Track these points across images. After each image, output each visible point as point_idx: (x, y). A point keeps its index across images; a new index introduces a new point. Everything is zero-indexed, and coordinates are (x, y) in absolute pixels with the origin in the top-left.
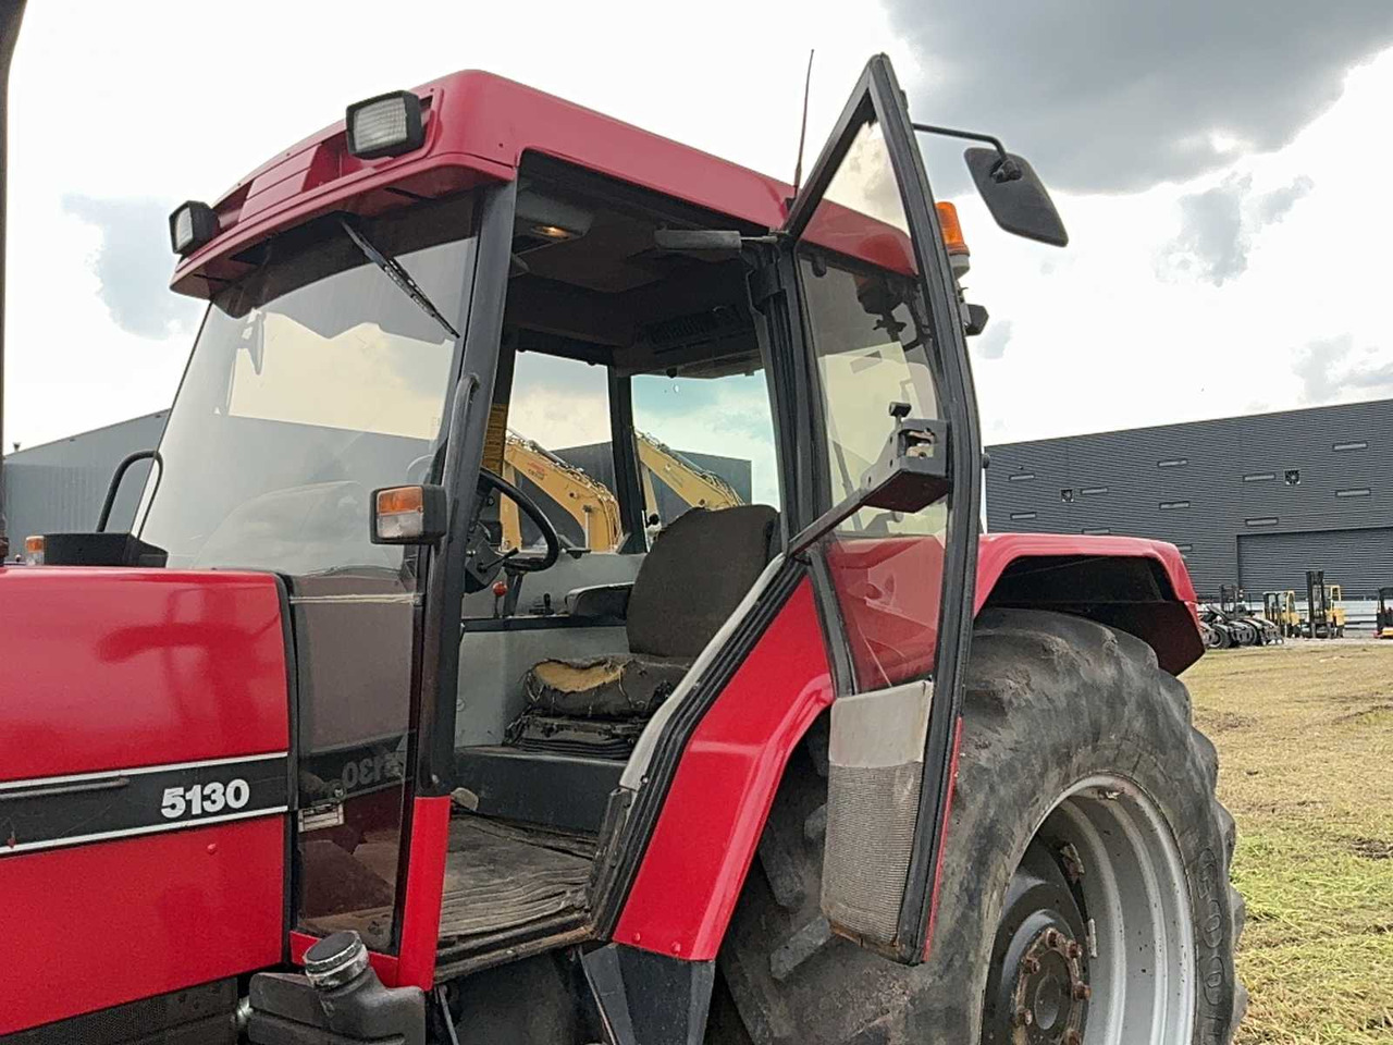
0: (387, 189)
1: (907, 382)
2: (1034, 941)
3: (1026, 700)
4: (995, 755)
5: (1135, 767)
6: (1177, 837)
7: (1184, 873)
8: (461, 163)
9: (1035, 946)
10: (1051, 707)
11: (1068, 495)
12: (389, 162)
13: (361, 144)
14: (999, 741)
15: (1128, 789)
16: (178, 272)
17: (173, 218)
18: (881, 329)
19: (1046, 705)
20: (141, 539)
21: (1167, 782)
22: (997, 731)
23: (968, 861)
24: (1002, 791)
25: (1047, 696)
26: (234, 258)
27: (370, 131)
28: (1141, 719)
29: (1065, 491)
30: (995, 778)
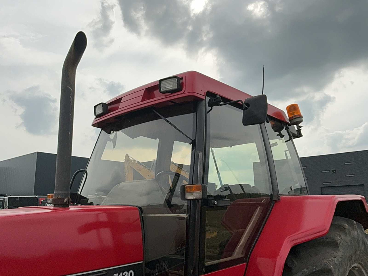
0: (170, 102)
1: (287, 151)
5: (362, 260)
8: (193, 95)
12: (170, 95)
13: (163, 90)
15: (361, 267)
16: (95, 121)
17: (95, 107)
18: (278, 136)
19: (346, 244)
20: (81, 194)
22: (337, 253)
25: (346, 241)
26: (115, 118)
27: (166, 86)
28: (363, 246)
30: (339, 266)
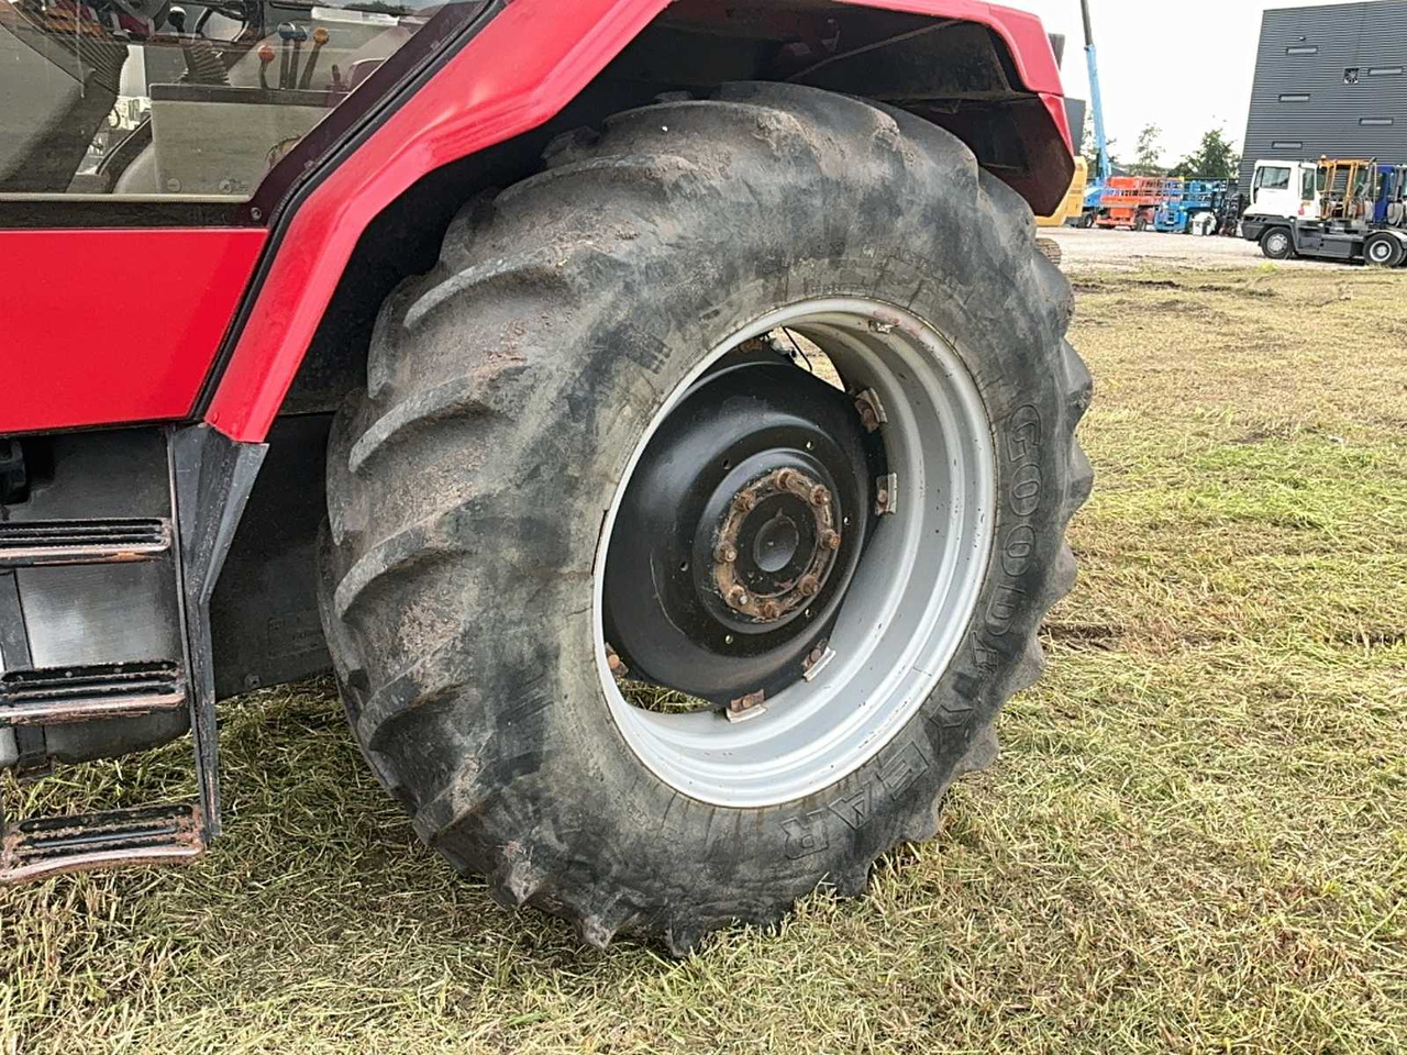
2: (758, 479)
3: (711, 188)
4: (642, 249)
5: (915, 295)
6: (981, 386)
7: (990, 429)
9: (759, 485)
10: (752, 199)
11: (1352, 75)
14: (654, 233)
15: (905, 321)
19: (745, 196)
21: (969, 320)
22: (653, 222)
23: (576, 366)
24: (645, 293)
25: (749, 186)
28: (925, 237)
29: (1349, 70)
30: (637, 276)
